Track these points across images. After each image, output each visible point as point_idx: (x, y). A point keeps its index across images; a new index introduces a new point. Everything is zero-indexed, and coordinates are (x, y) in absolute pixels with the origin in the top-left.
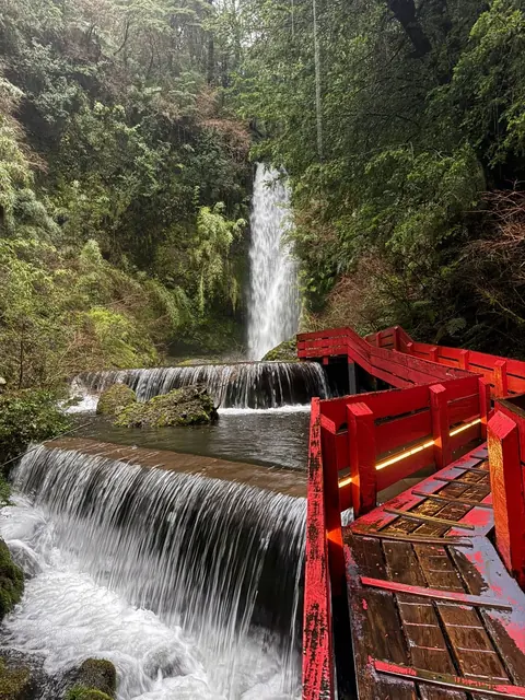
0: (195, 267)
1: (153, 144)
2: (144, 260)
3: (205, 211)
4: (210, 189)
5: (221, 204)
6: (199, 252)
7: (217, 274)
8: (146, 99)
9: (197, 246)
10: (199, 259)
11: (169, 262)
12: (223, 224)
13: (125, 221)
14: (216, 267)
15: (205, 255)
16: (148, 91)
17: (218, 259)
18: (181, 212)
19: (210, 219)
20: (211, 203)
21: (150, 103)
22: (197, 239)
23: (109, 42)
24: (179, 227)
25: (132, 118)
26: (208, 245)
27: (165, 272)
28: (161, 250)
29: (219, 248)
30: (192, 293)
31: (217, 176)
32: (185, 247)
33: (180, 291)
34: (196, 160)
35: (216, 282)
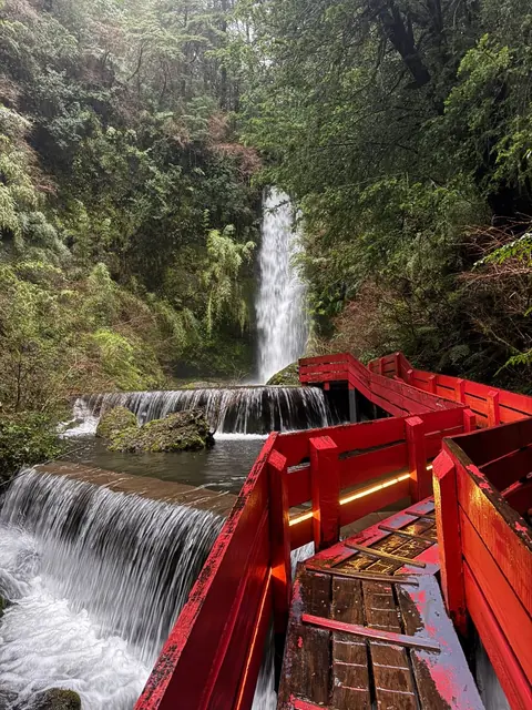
0: (203, 289)
1: (164, 168)
2: (155, 283)
3: (214, 234)
4: (220, 212)
5: (230, 227)
6: (207, 275)
7: (225, 296)
8: (159, 124)
9: (206, 268)
10: (207, 281)
11: (179, 284)
12: (232, 247)
13: (135, 243)
14: (225, 289)
15: (213, 277)
16: (160, 115)
17: (227, 282)
18: (191, 234)
19: (219, 241)
20: (221, 226)
21: (162, 127)
22: (207, 261)
23: (123, 68)
24: (188, 249)
25: (144, 142)
26: (217, 268)
27: (175, 294)
28: (170, 272)
29: (228, 270)
30: (200, 316)
31: (227, 200)
32: (194, 269)
33: (189, 313)
34: (207, 183)
35: (225, 304)
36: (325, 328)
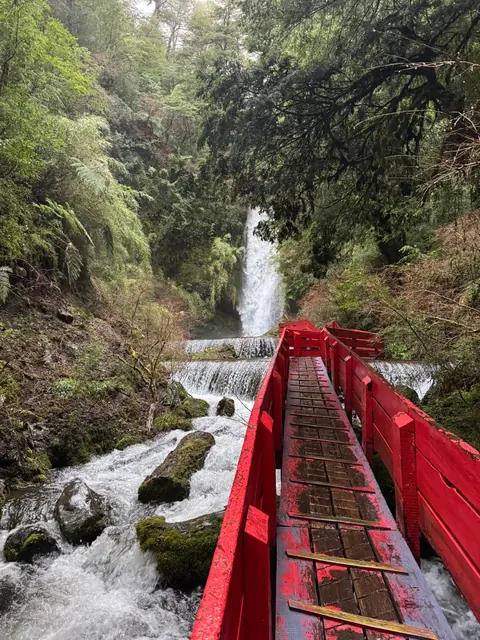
0: (208, 278)
1: (184, 195)
2: (172, 272)
3: (218, 240)
4: (220, 225)
5: (229, 235)
6: (211, 268)
7: (224, 283)
8: (181, 164)
9: (210, 263)
10: (212, 273)
11: (190, 273)
12: (230, 250)
13: (162, 245)
14: (224, 278)
15: (216, 271)
16: (183, 158)
17: (225, 273)
18: (199, 239)
19: (221, 245)
20: (221, 235)
21: (185, 167)
22: (210, 259)
23: (159, 125)
24: (198, 250)
25: (173, 177)
26: (218, 264)
27: (187, 281)
28: (184, 265)
29: (226, 266)
30: (206, 296)
31: (226, 217)
32: (201, 264)
33: (197, 295)
34: (213, 204)
35: (223, 288)
36: (293, 307)
